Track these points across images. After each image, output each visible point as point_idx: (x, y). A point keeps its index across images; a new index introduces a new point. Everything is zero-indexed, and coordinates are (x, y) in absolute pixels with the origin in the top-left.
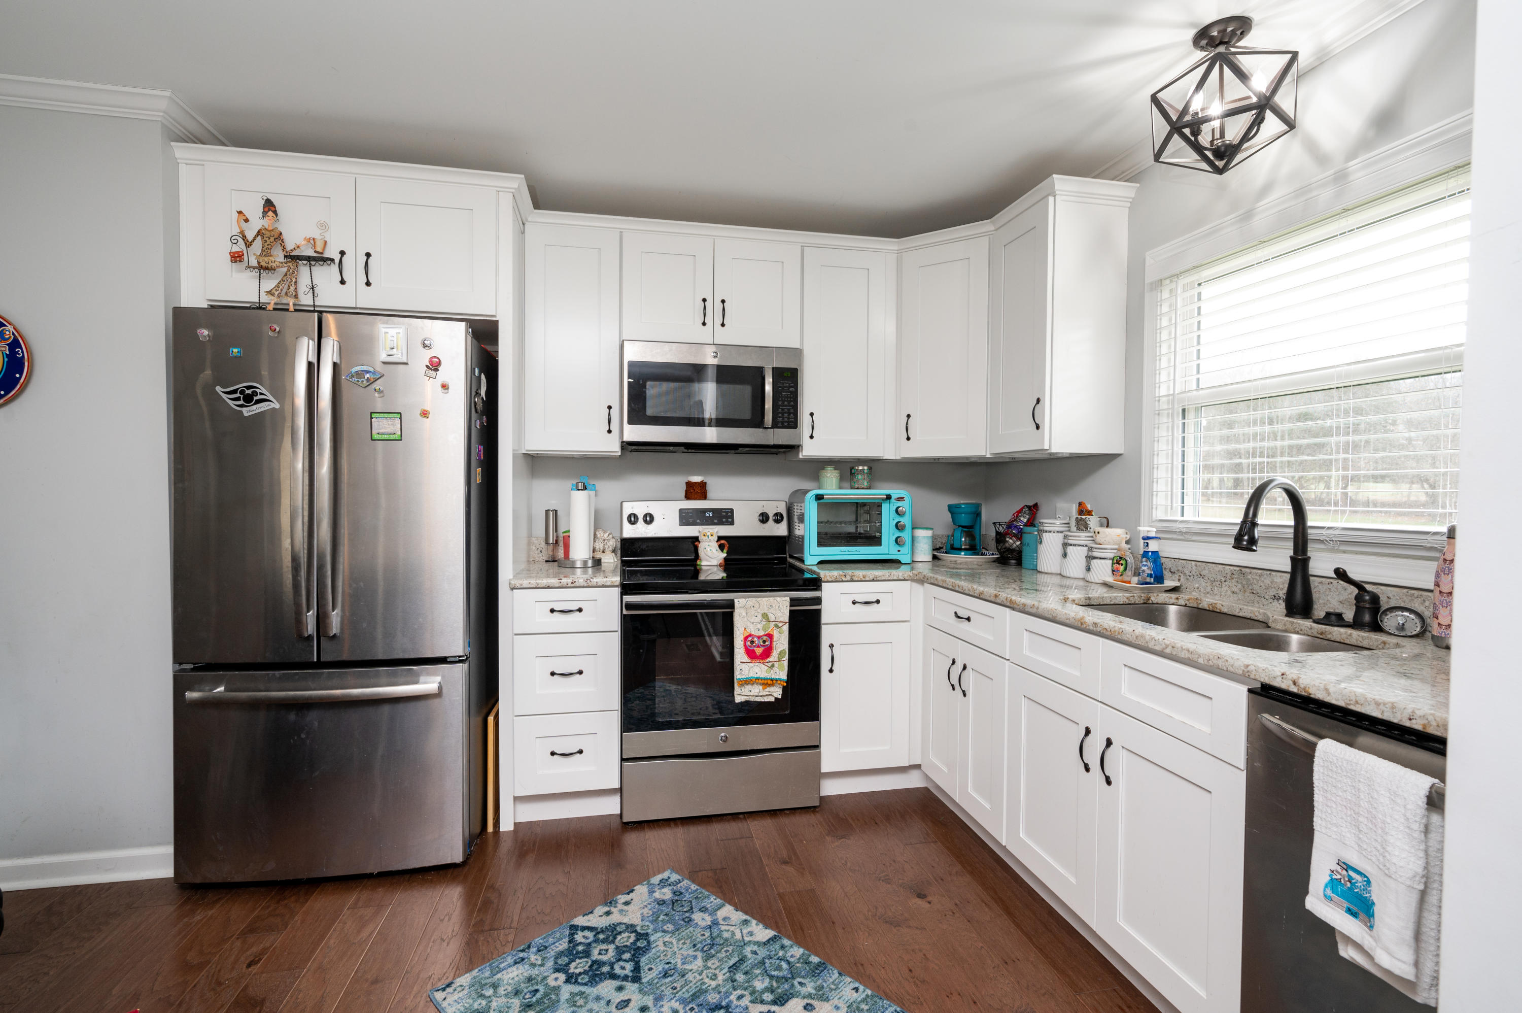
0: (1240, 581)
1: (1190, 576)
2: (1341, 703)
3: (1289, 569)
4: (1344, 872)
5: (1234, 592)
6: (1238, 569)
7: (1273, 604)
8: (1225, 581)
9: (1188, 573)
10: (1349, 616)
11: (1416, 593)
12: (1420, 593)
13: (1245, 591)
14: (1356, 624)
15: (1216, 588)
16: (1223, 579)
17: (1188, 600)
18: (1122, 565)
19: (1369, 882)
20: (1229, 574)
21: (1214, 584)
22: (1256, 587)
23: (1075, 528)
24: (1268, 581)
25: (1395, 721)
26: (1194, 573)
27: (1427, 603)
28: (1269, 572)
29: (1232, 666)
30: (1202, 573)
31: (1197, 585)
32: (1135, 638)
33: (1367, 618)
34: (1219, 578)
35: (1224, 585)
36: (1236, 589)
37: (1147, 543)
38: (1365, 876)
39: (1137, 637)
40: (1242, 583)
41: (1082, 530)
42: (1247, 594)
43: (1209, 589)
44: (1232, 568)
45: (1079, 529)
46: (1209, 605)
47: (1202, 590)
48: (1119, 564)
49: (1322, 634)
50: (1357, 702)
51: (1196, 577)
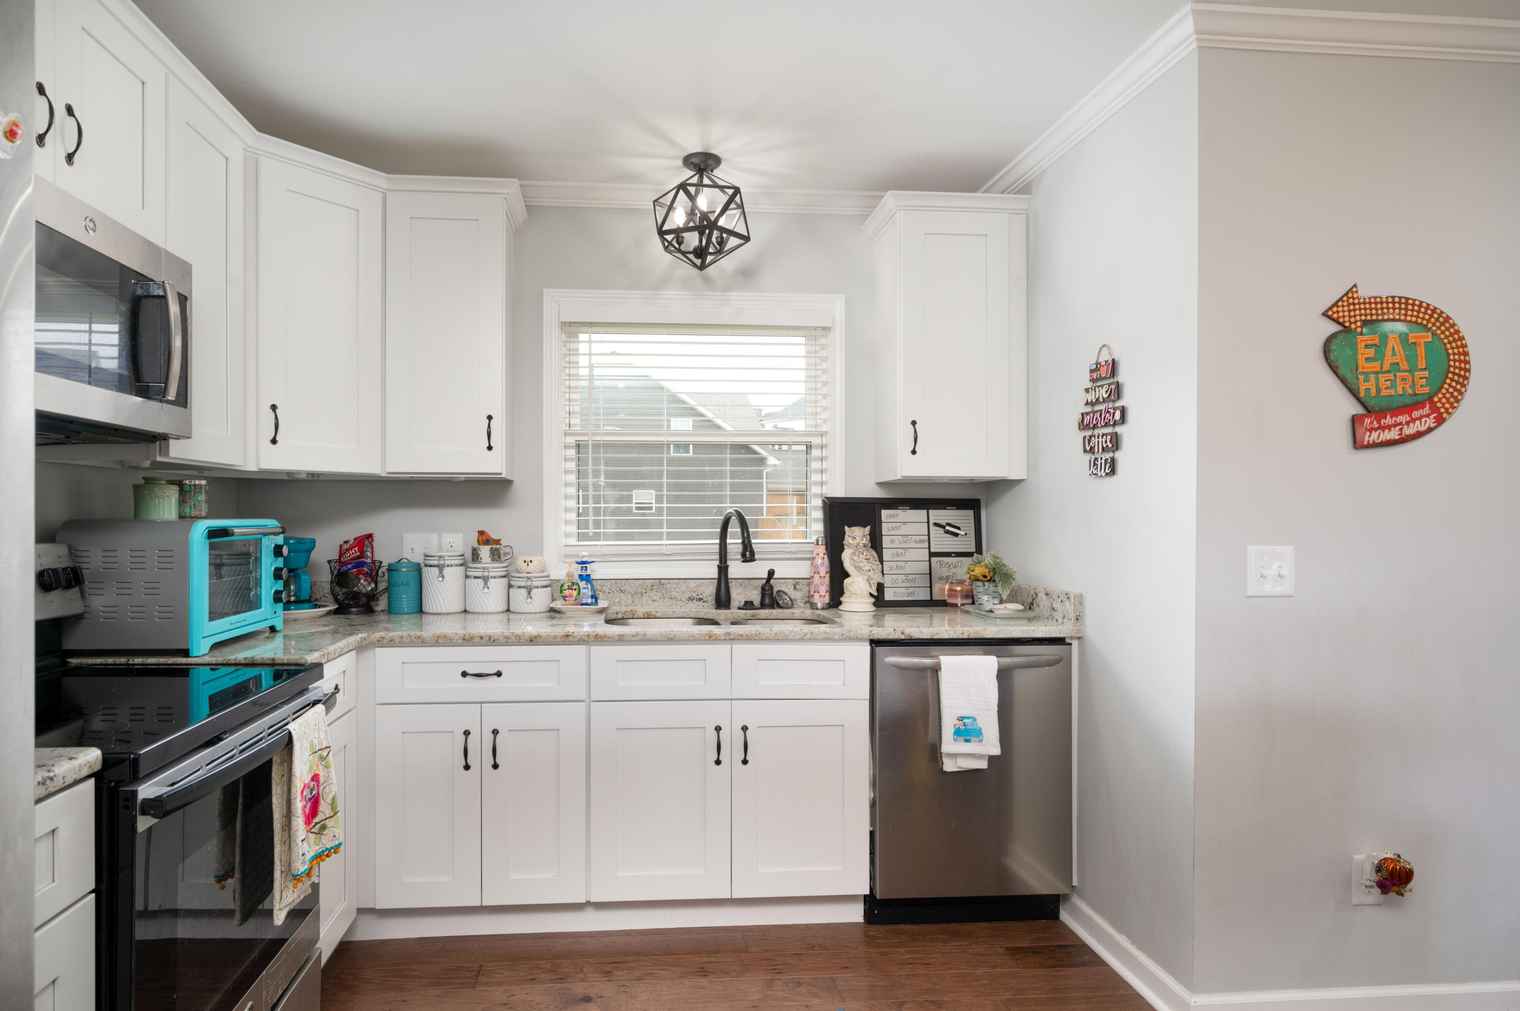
0: (659, 591)
1: (609, 593)
2: (929, 637)
3: (716, 576)
4: (961, 722)
5: (654, 601)
6: (657, 581)
7: (689, 604)
8: (646, 593)
9: (607, 591)
10: (757, 603)
11: (783, 581)
12: (785, 580)
13: (664, 598)
14: (763, 606)
15: (637, 599)
16: (644, 591)
17: (625, 613)
18: (575, 590)
19: (975, 719)
20: (650, 586)
21: (635, 596)
22: (674, 594)
23: (490, 559)
24: (684, 588)
25: (956, 637)
26: (614, 590)
27: (789, 586)
28: (684, 581)
29: (861, 634)
30: (622, 589)
31: (617, 600)
32: (774, 635)
33: (767, 601)
34: (640, 590)
35: (644, 596)
36: (656, 598)
37: (586, 567)
38: (972, 718)
39: (776, 634)
40: (661, 592)
41: (497, 561)
42: (666, 600)
43: (630, 601)
44: (652, 581)
45: (493, 560)
46: (644, 614)
47: (623, 603)
48: (572, 589)
49: (753, 616)
50: (937, 634)
51: (616, 593)
